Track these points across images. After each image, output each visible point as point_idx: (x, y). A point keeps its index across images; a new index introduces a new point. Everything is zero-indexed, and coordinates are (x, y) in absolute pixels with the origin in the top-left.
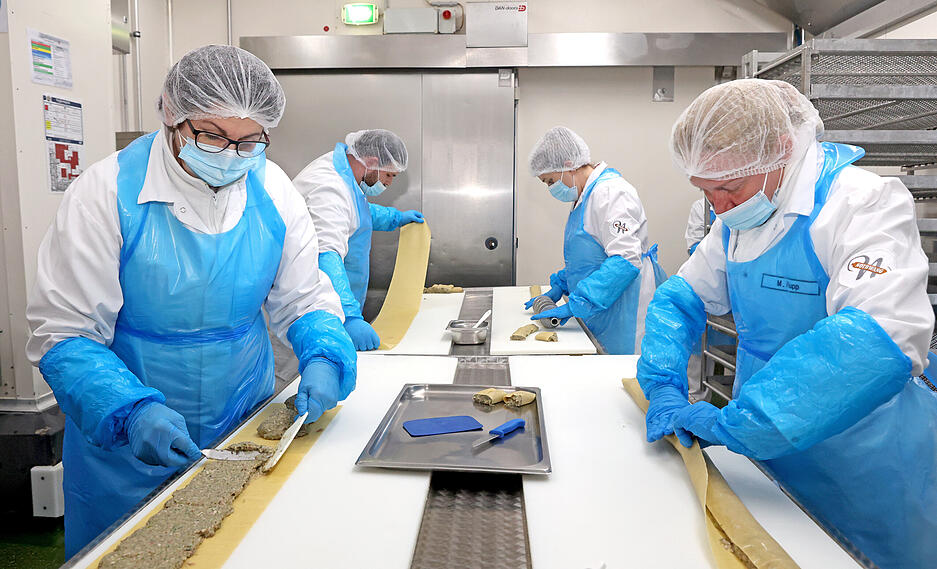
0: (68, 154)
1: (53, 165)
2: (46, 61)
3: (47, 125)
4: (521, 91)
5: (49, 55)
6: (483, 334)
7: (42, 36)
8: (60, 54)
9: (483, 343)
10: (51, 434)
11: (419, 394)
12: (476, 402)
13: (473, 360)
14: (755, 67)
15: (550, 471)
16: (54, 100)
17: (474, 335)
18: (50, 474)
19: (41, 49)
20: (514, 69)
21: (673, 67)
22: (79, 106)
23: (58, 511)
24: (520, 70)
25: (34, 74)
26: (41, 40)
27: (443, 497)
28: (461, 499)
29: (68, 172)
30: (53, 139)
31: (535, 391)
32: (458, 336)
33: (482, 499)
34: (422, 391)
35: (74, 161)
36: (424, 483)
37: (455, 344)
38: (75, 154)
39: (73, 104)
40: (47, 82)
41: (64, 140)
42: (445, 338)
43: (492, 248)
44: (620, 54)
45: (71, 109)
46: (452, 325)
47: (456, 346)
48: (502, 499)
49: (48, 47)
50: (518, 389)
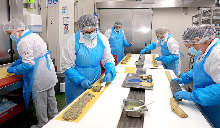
0: (67, 27)
1: (64, 29)
2: (64, 10)
3: (64, 22)
4: (154, 13)
5: (64, 9)
6: (142, 64)
7: (64, 6)
8: (66, 9)
9: (142, 66)
10: (63, 77)
11: (130, 75)
12: (141, 77)
13: (140, 69)
14: (202, 11)
15: (153, 89)
16: (65, 17)
17: (141, 64)
18: (63, 84)
19: (63, 9)
20: (152, 8)
21: (188, 7)
22: (69, 18)
23: (64, 91)
24: (153, 8)
25: (62, 13)
26: (63, 7)
27: (132, 92)
28: (135, 92)
29: (67, 30)
30: (65, 24)
31: (151, 76)
32: (138, 64)
33: (138, 92)
34: (131, 75)
35: (67, 28)
36: (129, 89)
37: (137, 65)
38: (68, 27)
39: (68, 18)
40: (64, 14)
41: (66, 24)
42: (135, 64)
43: (146, 45)
44: (176, 5)
45: (67, 19)
46: (137, 62)
47: (137, 66)
48: (142, 93)
49: (64, 8)
50: (148, 75)
